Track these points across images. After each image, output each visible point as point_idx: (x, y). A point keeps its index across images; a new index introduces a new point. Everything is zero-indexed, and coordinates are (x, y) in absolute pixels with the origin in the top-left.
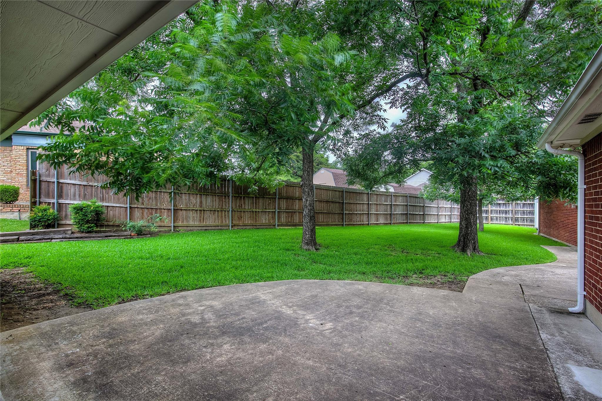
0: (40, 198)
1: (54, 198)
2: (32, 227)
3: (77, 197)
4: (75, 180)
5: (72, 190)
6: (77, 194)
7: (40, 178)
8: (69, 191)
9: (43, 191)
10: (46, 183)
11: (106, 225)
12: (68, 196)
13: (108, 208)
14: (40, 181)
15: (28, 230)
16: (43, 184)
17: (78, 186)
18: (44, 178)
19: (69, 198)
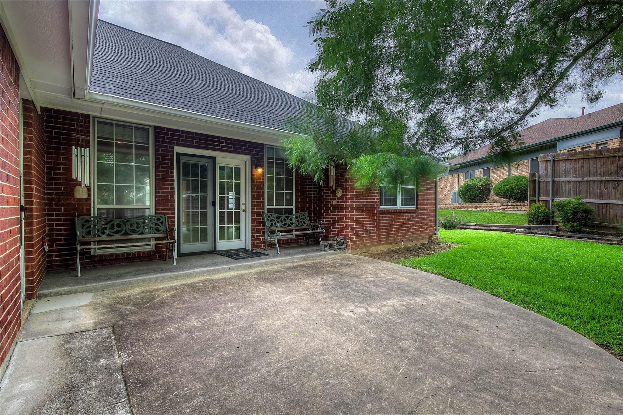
0: (539, 196)
1: (549, 197)
2: (531, 222)
3: (572, 194)
4: (570, 177)
5: (567, 187)
6: (571, 191)
7: (539, 179)
8: (564, 189)
9: (542, 190)
10: (545, 182)
11: (604, 227)
12: (563, 194)
13: (607, 206)
14: (539, 182)
15: (527, 225)
16: (542, 184)
17: (573, 183)
18: (542, 179)
19: (564, 196)
